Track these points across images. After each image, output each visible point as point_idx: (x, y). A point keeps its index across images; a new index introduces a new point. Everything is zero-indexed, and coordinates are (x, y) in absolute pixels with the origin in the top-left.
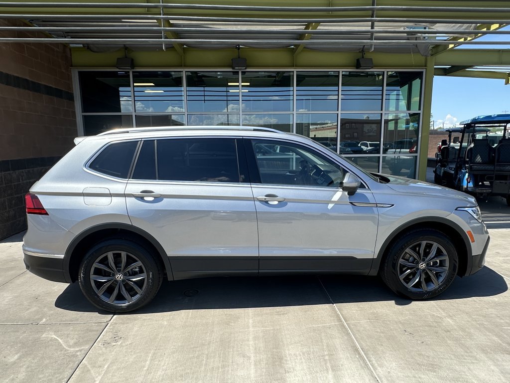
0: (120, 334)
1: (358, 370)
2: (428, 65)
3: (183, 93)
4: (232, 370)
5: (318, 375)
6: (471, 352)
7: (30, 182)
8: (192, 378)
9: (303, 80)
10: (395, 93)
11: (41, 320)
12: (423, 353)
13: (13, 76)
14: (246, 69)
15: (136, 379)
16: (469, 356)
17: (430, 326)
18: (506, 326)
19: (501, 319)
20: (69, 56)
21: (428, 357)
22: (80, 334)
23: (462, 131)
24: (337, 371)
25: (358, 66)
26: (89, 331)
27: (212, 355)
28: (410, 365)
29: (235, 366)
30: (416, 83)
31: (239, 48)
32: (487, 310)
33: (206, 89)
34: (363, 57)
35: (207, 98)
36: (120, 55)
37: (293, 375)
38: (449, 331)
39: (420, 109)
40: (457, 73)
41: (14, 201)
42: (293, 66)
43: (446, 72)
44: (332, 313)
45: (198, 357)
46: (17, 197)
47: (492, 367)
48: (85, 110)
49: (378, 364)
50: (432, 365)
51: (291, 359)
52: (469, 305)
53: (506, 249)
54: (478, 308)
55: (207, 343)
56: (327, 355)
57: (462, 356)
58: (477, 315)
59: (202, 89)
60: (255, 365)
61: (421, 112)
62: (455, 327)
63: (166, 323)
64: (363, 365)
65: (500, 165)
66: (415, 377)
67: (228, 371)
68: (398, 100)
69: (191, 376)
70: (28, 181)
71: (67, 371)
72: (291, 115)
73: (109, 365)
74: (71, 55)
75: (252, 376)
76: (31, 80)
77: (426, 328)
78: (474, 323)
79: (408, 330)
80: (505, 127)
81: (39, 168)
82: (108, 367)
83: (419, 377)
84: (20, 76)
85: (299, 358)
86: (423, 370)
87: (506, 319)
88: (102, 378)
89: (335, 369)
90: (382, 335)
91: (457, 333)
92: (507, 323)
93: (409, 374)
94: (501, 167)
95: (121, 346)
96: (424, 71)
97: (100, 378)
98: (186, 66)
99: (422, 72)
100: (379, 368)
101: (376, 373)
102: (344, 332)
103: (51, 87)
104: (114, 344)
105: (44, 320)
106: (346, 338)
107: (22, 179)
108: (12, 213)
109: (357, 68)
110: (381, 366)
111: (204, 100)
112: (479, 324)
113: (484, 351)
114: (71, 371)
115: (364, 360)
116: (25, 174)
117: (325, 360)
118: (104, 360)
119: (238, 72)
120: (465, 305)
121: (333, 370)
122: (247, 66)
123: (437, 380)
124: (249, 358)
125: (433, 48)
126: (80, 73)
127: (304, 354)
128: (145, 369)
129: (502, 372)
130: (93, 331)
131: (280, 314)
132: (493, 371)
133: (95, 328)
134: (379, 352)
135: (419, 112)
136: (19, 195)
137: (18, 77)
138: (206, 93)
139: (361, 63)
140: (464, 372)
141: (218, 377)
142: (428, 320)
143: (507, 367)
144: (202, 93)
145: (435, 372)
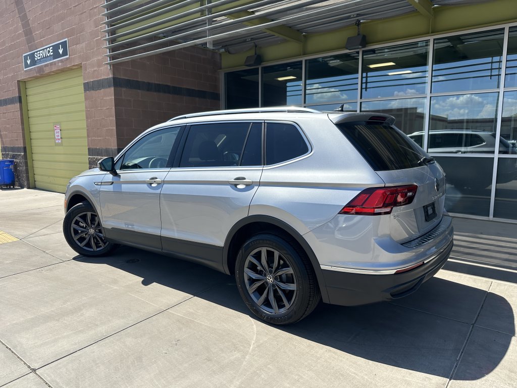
42: (428, 33)
74: (221, 60)
84: (161, 83)
98: (305, 54)
119: (358, 53)
126: (226, 73)
137: (160, 84)
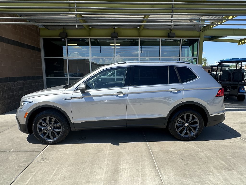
0: (45, 157)
1: (154, 177)
2: (201, 36)
3: (90, 49)
4: (94, 175)
5: (134, 179)
6: (210, 169)
7: (18, 87)
8: (74, 178)
9: (143, 43)
10: (187, 49)
11: (11, 149)
12: (187, 169)
13: (12, 40)
14: (117, 37)
15: (48, 179)
16: (209, 171)
17: (192, 156)
18: (229, 157)
19: (227, 153)
20: (39, 32)
21: (189, 171)
22: (27, 157)
23: (217, 66)
24: (144, 177)
25: (168, 36)
26: (32, 155)
27: (86, 168)
28: (179, 174)
29: (96, 174)
30: (196, 44)
31: (114, 28)
32: (221, 149)
33: (101, 47)
34: (171, 32)
35: (101, 51)
36: (61, 31)
37: (122, 178)
38: (201, 159)
39: (197, 56)
40: (215, 40)
41: (10, 96)
42: (139, 36)
43: (210, 40)
44: (147, 149)
45: (79, 169)
46: (12, 94)
47: (219, 177)
48: (45, 55)
49: (164, 174)
50: (190, 175)
51: (123, 171)
52: (213, 146)
53: (234, 120)
54: (217, 148)
55: (85, 162)
56: (140, 169)
57: (206, 171)
58: (216, 151)
59: (99, 47)
60: (105, 173)
61: (198, 57)
62: (204, 157)
63: (68, 152)
64: (157, 174)
65: (234, 82)
66: (181, 181)
67: (92, 176)
68: (188, 52)
69: (74, 177)
70: (17, 87)
71: (16, 174)
72: (138, 59)
73: (37, 171)
74: (40, 31)
75: (103, 178)
76: (20, 42)
77: (190, 157)
78: (214, 155)
79: (181, 158)
80: (237, 64)
81: (22, 81)
82: (36, 173)
83: (183, 181)
85: (126, 170)
86: (185, 177)
87: (230, 153)
88: (32, 178)
89: (143, 175)
90: (168, 160)
91: (205, 160)
92: (230, 155)
93: (178, 179)
94: (234, 83)
95: (45, 162)
96: (199, 38)
97: (31, 177)
98: (90, 36)
99: (198, 39)
100: (164, 176)
101: (162, 178)
102: (150, 158)
103: (30, 45)
104: (42, 161)
105: (13, 150)
106: (151, 161)
107: (14, 86)
108: (9, 101)
109: (168, 37)
110: (165, 175)
111: (101, 52)
112: (216, 156)
113: (216, 168)
114: (18, 174)
115: (157, 172)
116: (16, 84)
117: (139, 171)
118: (35, 169)
119: (114, 39)
120: (210, 146)
121: (142, 176)
122: (118, 36)
123: (191, 182)
124: (103, 169)
125: (203, 28)
126: (43, 39)
127: (129, 168)
128: (53, 174)
129: (224, 179)
130: (34, 155)
131: (122, 149)
132: (220, 179)
133: (35, 154)
134: (165, 168)
135: (196, 57)
136: (13, 93)
138: (101, 49)
139: (170, 35)
140: (205, 179)
141: (86, 179)
142: (191, 153)
143: (227, 177)
144: (100, 49)
145: (191, 178)
